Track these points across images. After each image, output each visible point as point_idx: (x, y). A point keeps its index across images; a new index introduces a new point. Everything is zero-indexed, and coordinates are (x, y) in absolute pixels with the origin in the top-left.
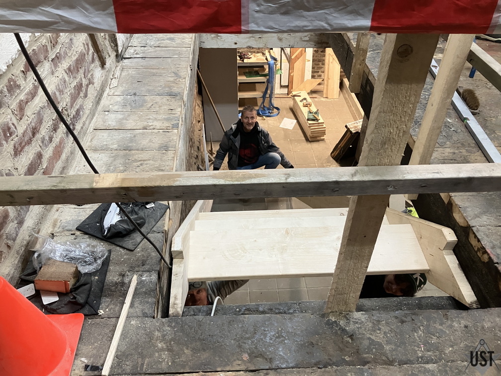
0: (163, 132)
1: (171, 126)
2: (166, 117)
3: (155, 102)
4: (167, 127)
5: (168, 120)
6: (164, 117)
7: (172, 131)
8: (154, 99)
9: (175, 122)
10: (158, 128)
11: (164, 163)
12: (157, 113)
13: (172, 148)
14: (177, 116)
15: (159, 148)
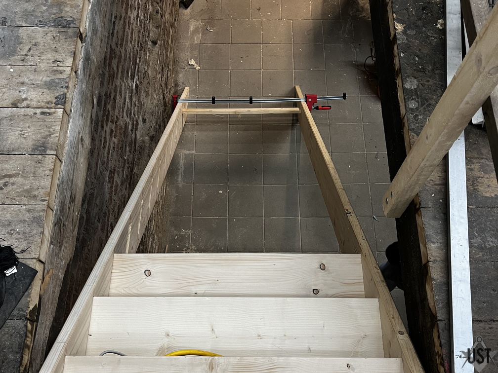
0: (43, 113)
1: (54, 100)
2: (48, 79)
3: (34, 41)
4: (48, 103)
5: (50, 85)
6: (44, 79)
7: (54, 113)
8: (33, 35)
9: (61, 92)
10: (34, 104)
11: (37, 183)
12: (35, 71)
13: (51, 149)
14: (64, 76)
15: (33, 150)
